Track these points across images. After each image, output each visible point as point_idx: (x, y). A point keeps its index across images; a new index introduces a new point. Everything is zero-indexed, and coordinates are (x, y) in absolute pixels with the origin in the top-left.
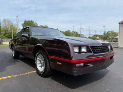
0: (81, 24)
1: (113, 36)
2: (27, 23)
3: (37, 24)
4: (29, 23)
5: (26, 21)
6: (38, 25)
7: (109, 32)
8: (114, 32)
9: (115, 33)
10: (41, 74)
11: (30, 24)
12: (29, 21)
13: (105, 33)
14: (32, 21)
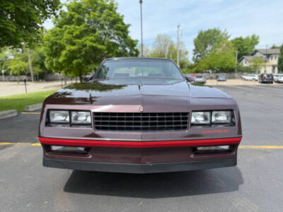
2: (204, 36)
3: (228, 35)
5: (201, 31)
11: (211, 37)
12: (209, 31)
14: (215, 31)
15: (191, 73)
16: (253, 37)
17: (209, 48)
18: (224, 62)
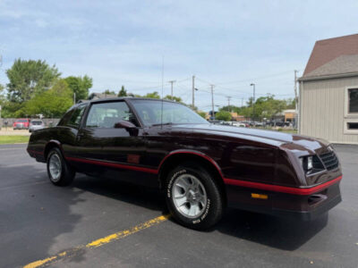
0: (194, 77)
1: (275, 111)
2: (24, 67)
3: (58, 72)
4: (30, 67)
5: (19, 61)
6: (59, 75)
7: (262, 98)
8: (274, 98)
9: (277, 103)
10: (194, 222)
11: (34, 71)
12: (31, 63)
13: (251, 103)
14: (39, 64)
15: (12, 117)
16: (86, 78)
17: (33, 84)
18: (60, 105)
